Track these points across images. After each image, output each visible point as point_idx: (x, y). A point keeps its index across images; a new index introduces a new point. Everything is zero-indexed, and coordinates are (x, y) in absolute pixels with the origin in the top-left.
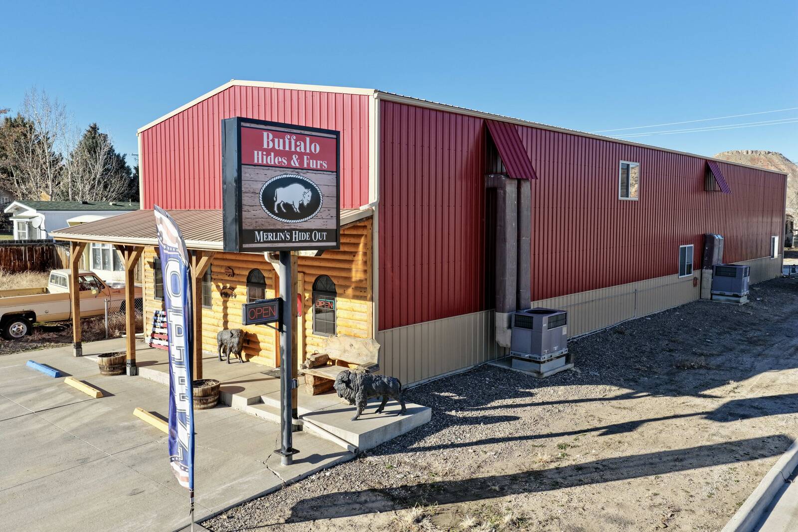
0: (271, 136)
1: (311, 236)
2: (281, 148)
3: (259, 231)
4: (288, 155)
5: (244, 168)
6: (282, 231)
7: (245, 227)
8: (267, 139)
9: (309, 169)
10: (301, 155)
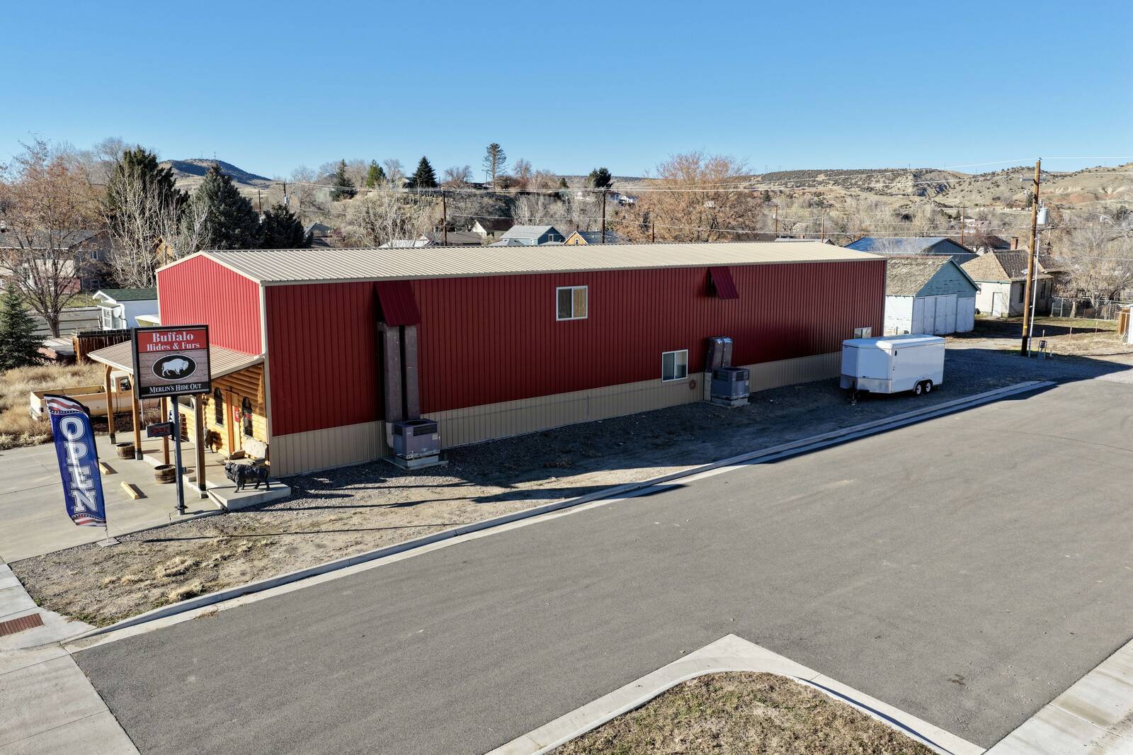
0: (158, 335)
1: (189, 387)
2: (166, 340)
3: (152, 388)
4: (171, 344)
5: (140, 354)
6: (168, 386)
7: (142, 386)
8: (156, 337)
9: (186, 349)
10: (180, 343)
